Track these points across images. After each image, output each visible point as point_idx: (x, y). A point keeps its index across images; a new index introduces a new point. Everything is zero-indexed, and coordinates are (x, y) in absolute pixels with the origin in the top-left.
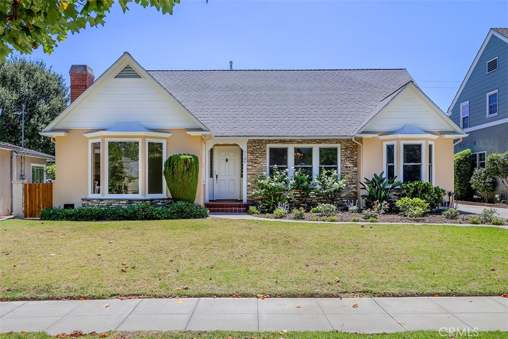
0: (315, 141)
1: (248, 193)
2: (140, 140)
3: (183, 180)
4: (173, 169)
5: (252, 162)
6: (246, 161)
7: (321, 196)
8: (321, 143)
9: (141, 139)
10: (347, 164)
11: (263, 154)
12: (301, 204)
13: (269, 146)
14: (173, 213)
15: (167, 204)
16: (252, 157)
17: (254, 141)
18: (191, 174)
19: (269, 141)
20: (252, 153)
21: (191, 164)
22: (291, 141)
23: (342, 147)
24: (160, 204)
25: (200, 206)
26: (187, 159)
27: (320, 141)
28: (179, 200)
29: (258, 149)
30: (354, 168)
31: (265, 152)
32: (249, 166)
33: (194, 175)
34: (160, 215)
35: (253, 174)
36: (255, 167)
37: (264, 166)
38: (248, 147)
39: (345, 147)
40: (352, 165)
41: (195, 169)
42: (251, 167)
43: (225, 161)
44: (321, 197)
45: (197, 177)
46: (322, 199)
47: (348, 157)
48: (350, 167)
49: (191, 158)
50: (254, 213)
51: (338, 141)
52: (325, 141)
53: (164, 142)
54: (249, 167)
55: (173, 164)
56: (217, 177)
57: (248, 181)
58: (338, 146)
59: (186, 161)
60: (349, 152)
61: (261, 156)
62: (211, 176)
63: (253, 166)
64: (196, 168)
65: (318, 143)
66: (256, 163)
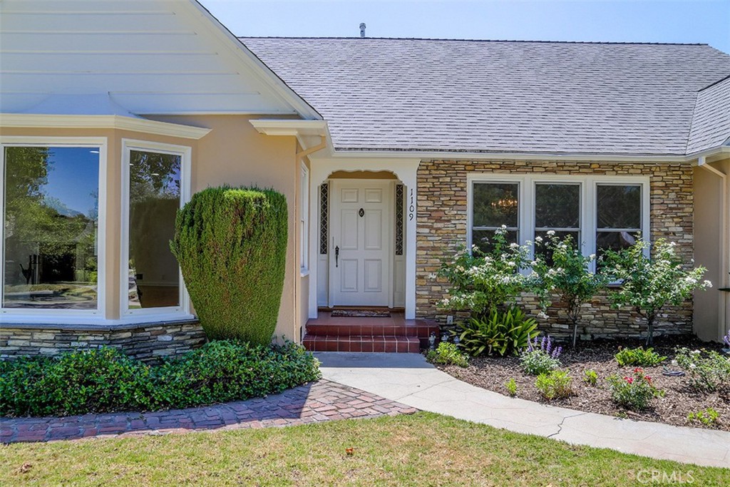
0: (589, 167)
1: (418, 297)
2: (101, 143)
3: (234, 272)
4: (199, 233)
5: (430, 217)
6: (414, 213)
7: (604, 304)
8: (603, 172)
9: (105, 139)
10: (666, 225)
11: (458, 199)
12: (555, 325)
13: (473, 177)
14: (195, 385)
15: (192, 337)
16: (430, 203)
17: (436, 165)
18: (259, 252)
19: (474, 166)
20: (430, 194)
21: (260, 218)
22: (530, 167)
23: (656, 184)
24: (168, 338)
25: (292, 345)
26: (246, 202)
27: (600, 168)
28: (220, 336)
29: (447, 183)
30: (686, 236)
31: (462, 194)
32: (423, 227)
33: (272, 253)
34: (147, 393)
35: (434, 248)
36: (437, 229)
37: (459, 227)
38: (420, 179)
39: (663, 184)
40: (681, 229)
41: (273, 233)
42: (427, 230)
43: (356, 213)
44: (603, 308)
45: (280, 262)
46: (607, 312)
47: (671, 209)
48: (674, 234)
49: (261, 200)
50: (449, 363)
51: (646, 168)
52: (615, 167)
53: (186, 155)
54: (421, 230)
55: (201, 219)
56: (337, 253)
57: (419, 265)
58: (644, 181)
59: (241, 207)
60: (672, 195)
61: (452, 203)
62: (324, 249)
63: (431, 228)
64: (279, 231)
65: (595, 172)
66: (439, 220)
